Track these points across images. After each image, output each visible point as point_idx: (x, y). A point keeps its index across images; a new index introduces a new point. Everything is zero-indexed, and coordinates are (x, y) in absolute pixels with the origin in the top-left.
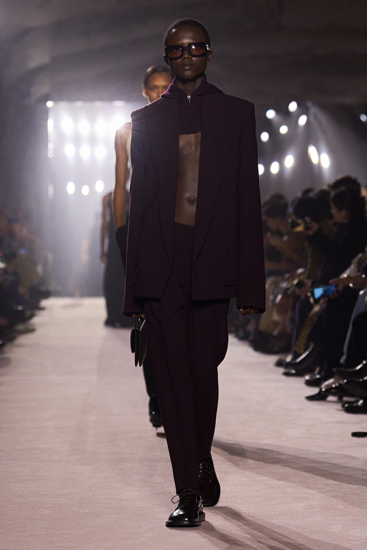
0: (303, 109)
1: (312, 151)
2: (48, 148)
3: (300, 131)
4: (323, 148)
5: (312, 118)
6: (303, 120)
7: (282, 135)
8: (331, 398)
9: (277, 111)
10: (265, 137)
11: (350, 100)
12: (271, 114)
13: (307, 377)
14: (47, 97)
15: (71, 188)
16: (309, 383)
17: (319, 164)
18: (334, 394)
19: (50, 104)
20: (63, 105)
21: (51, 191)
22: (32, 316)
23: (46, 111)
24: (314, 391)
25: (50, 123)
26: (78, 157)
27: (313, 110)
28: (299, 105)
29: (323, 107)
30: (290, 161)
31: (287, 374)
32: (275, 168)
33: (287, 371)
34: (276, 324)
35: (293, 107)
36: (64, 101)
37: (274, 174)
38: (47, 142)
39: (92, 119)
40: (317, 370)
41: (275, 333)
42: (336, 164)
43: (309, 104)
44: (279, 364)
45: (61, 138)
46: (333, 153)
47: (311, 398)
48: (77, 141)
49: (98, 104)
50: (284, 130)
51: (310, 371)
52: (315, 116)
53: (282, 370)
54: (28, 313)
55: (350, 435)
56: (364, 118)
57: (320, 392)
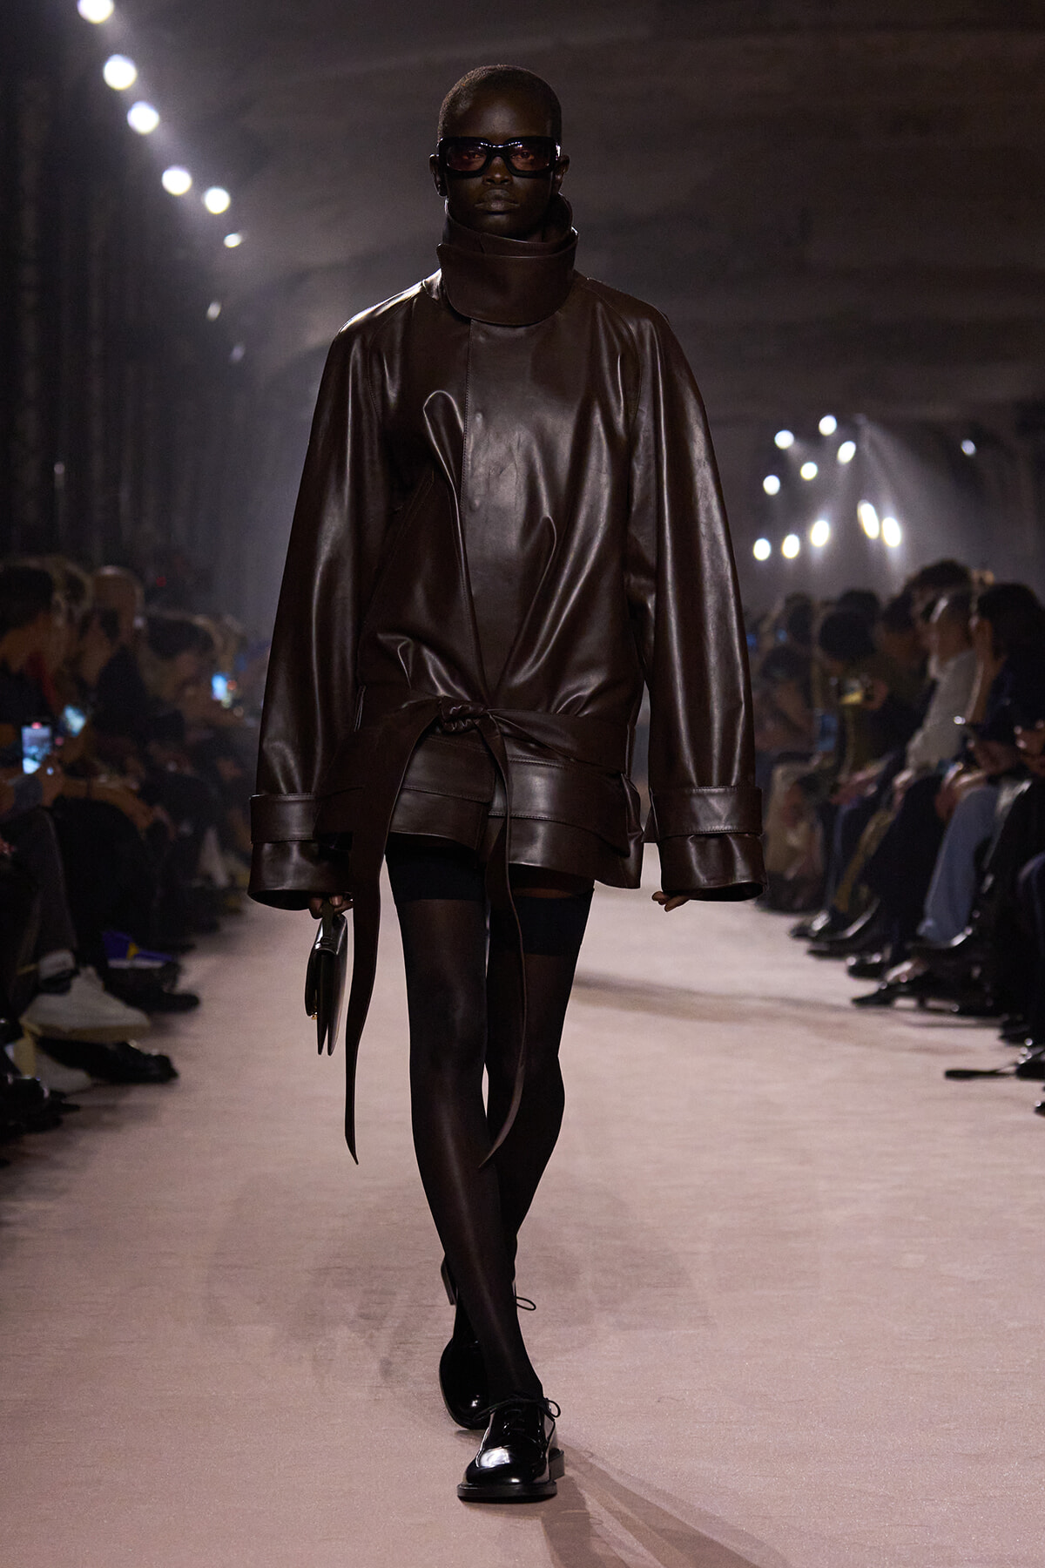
0: (848, 430)
1: (866, 512)
3: (842, 473)
4: (888, 506)
5: (866, 446)
6: (847, 452)
7: (811, 482)
8: (902, 1002)
9: (797, 434)
10: (772, 485)
11: (942, 411)
12: (784, 440)
13: (852, 961)
16: (858, 972)
17: (880, 539)
27: (869, 431)
28: (840, 422)
29: (889, 425)
30: (821, 533)
31: (817, 954)
32: (791, 547)
33: (815, 947)
34: (793, 853)
35: (828, 425)
37: (790, 559)
41: (791, 874)
42: (914, 539)
43: (861, 420)
44: (801, 933)
46: (907, 516)
47: (862, 1002)
50: (809, 471)
52: (873, 445)
53: (804, 945)
55: (940, 1075)
56: (969, 448)
57: (880, 991)
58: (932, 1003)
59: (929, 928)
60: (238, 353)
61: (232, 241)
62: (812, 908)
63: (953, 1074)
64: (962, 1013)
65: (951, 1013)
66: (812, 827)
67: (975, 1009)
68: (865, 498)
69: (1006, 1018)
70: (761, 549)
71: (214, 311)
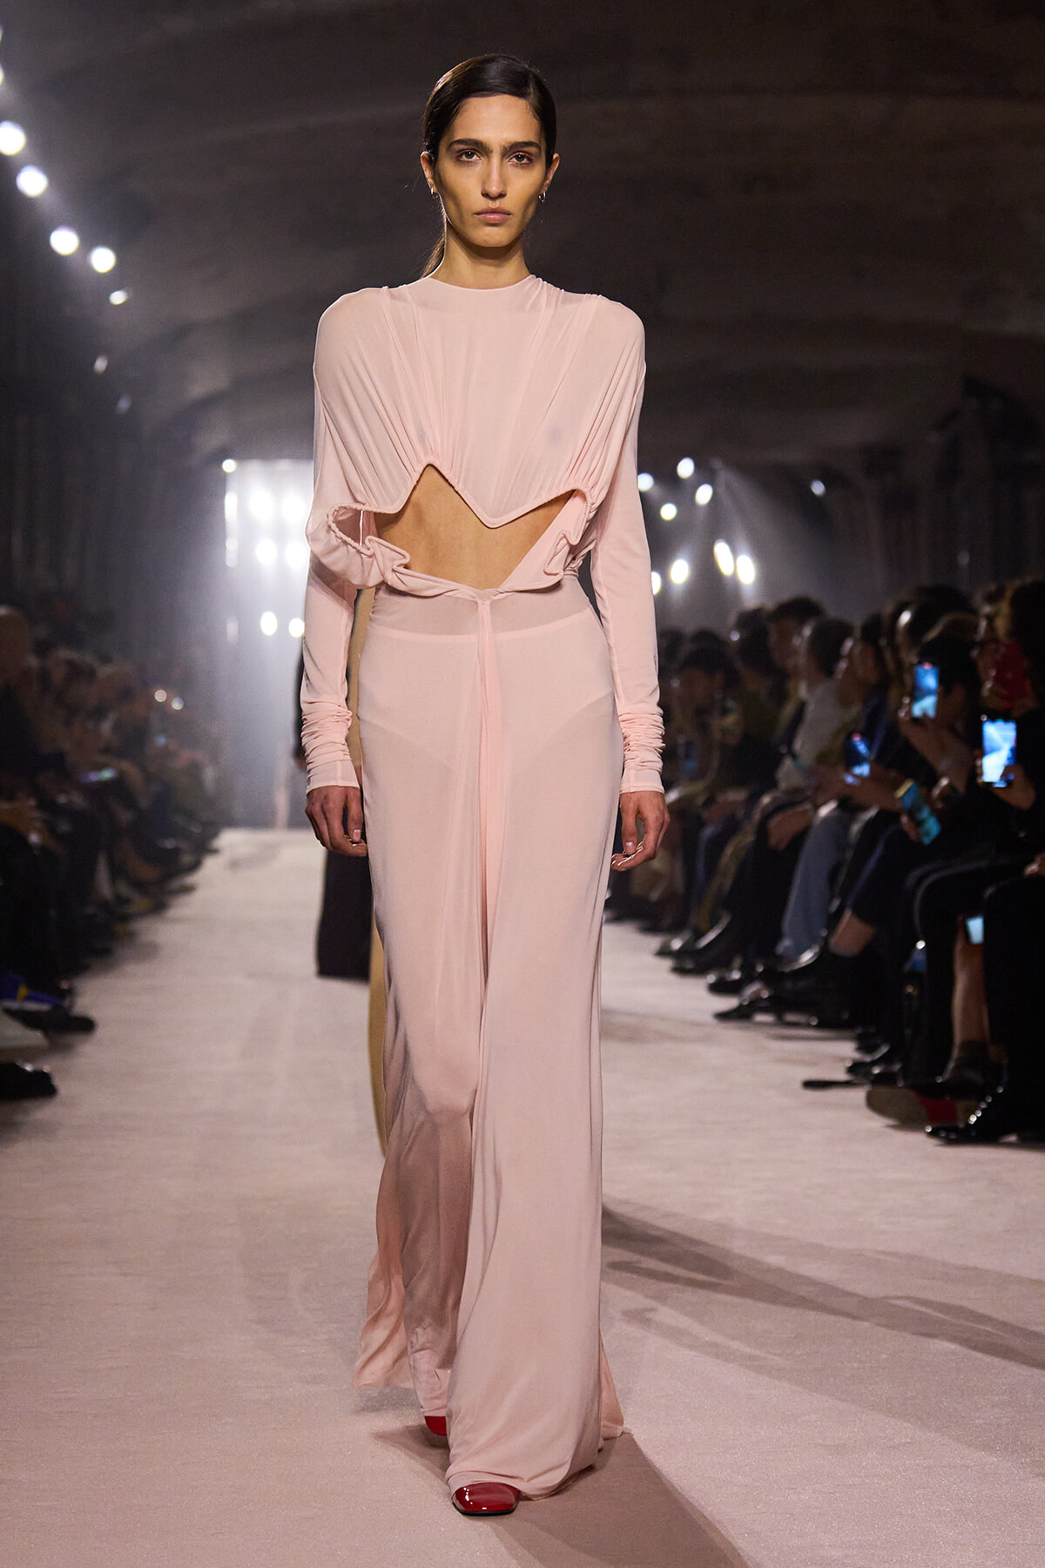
0: (705, 473)
1: (721, 551)
2: (225, 547)
3: (700, 514)
4: (743, 544)
5: (722, 490)
6: (704, 494)
7: (667, 522)
8: (760, 1018)
9: (656, 478)
11: (794, 456)
13: (712, 978)
14: (225, 453)
15: (268, 624)
16: (716, 988)
17: (734, 577)
18: (765, 1010)
19: (229, 465)
20: (255, 468)
21: (232, 629)
22: (195, 866)
23: (222, 480)
24: (729, 1003)
25: (230, 502)
27: (724, 475)
28: (697, 466)
29: (744, 469)
30: (681, 571)
31: (680, 970)
33: (678, 964)
34: (657, 876)
35: (686, 468)
36: (256, 459)
38: (225, 538)
40: (737, 962)
41: (655, 895)
42: (767, 577)
43: (717, 464)
44: (664, 952)
45: (250, 530)
46: (760, 554)
48: (280, 534)
50: (668, 512)
51: (723, 963)
52: (727, 486)
53: (667, 963)
54: (187, 859)
55: (798, 1085)
56: (818, 488)
57: (741, 1006)
58: (790, 1017)
59: (787, 948)
60: (124, 405)
61: (118, 298)
62: (674, 929)
63: (810, 1085)
64: (819, 1026)
65: (808, 1026)
67: (831, 1024)
68: (721, 538)
69: (859, 1031)
71: (101, 365)
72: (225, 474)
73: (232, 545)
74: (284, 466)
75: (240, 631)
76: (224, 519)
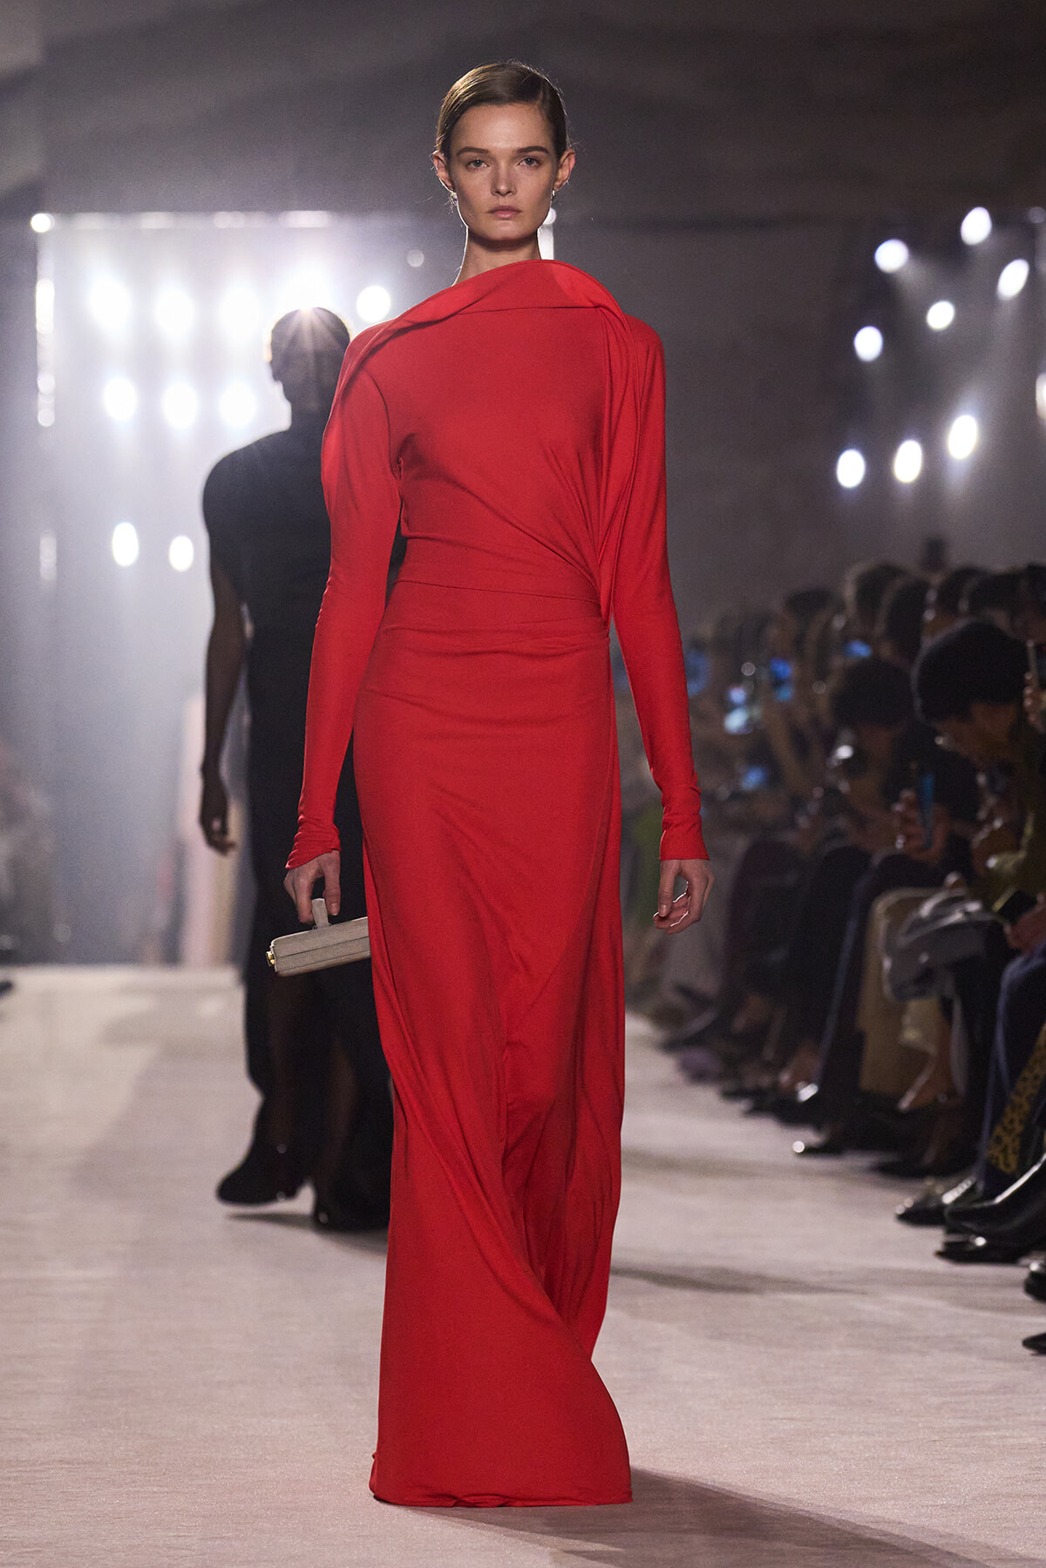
0: (1013, 237)
2: (36, 388)
3: (1004, 320)
6: (1013, 279)
7: (937, 334)
9: (914, 246)
10: (868, 343)
12: (892, 256)
13: (1034, 1264)
14: (30, 199)
15: (125, 545)
19: (41, 222)
20: (91, 224)
21: (46, 556)
25: (45, 295)
26: (151, 425)
28: (998, 221)
30: (965, 436)
31: (955, 1253)
32: (908, 462)
33: (954, 1238)
34: (913, 1059)
35: (976, 226)
36: (94, 211)
37: (906, 484)
38: (34, 370)
39: (206, 283)
41: (909, 1100)
43: (1038, 216)
45: (87, 355)
48: (148, 363)
49: (225, 221)
50: (940, 316)
53: (934, 1238)
62: (948, 1171)
66: (946, 1007)
70: (851, 469)
72: (36, 235)
73: (46, 382)
74: (154, 221)
75: (61, 553)
76: (34, 331)
